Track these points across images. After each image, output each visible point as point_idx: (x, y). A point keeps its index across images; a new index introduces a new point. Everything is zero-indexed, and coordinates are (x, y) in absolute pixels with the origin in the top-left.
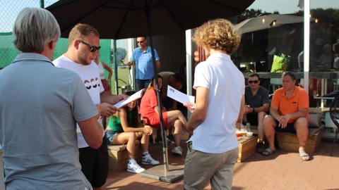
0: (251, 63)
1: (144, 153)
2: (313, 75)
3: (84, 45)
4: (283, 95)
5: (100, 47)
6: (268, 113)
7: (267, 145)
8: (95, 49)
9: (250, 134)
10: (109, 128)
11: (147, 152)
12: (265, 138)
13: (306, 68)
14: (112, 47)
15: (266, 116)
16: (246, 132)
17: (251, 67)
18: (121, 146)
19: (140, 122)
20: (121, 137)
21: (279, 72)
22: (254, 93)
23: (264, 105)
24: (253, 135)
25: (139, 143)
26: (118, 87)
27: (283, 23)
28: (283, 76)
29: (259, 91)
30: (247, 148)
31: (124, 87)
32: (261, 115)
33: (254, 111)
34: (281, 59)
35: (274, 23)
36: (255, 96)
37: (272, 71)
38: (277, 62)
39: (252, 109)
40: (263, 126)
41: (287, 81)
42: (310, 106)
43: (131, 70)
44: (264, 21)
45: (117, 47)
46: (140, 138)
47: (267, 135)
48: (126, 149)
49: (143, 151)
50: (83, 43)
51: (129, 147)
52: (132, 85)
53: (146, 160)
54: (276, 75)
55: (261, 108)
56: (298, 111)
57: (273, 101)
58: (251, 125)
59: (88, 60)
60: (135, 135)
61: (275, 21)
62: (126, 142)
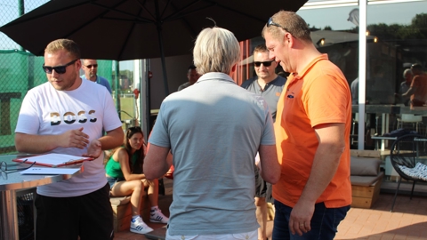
1: (153, 208)
2: (371, 108)
11: (157, 207)
14: (114, 69)
18: (122, 199)
20: (125, 186)
27: (333, 42)
31: (128, 121)
35: (323, 42)
43: (138, 100)
49: (152, 206)
51: (134, 200)
52: (139, 119)
53: (155, 217)
60: (142, 183)
61: (324, 39)
62: (130, 193)
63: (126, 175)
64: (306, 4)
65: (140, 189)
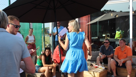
0: (108, 34)
2: (135, 40)
3: (12, 25)
4: (120, 49)
5: (20, 26)
6: (113, 58)
7: (112, 74)
8: (17, 27)
9: (104, 68)
10: (37, 64)
11: (55, 76)
12: (111, 70)
13: (131, 37)
15: (112, 60)
16: (102, 67)
17: (108, 36)
18: (42, 73)
19: (52, 62)
20: (42, 69)
21: (119, 38)
22: (107, 48)
23: (111, 54)
24: (105, 69)
25: (51, 72)
26: (45, 45)
27: (121, 16)
28: (119, 40)
29: (109, 48)
30: (102, 75)
31: (47, 45)
32: (109, 59)
33: (106, 57)
34: (119, 32)
35: (117, 16)
36: (107, 50)
37: (115, 38)
38: (118, 34)
39: (106, 56)
40: (110, 64)
41: (122, 43)
42: (133, 55)
44: (112, 15)
45: (45, 27)
46: (51, 70)
47: (112, 68)
48: (44, 75)
49: (53, 76)
50: (12, 24)
51: (46, 74)
52: (51, 44)
54: (117, 40)
55: (110, 55)
56: (127, 57)
57: (115, 52)
58: (104, 63)
59: (15, 33)
61: (117, 15)
62: (44, 71)
63: (44, 65)
64: (107, 2)
65: (48, 70)
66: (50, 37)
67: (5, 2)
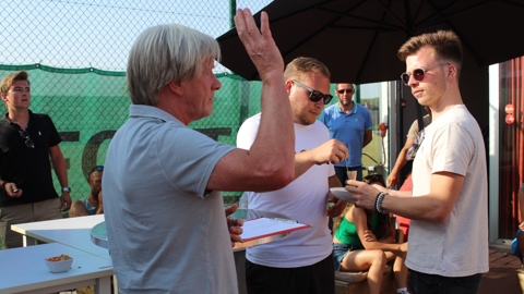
1: (400, 291)
8: (319, 97)
10: (337, 240)
11: (405, 289)
18: (357, 274)
20: (360, 257)
25: (389, 269)
46: (391, 262)
60: (384, 255)
62: (366, 267)
63: (364, 242)
66: (383, 136)
67: (219, 7)
